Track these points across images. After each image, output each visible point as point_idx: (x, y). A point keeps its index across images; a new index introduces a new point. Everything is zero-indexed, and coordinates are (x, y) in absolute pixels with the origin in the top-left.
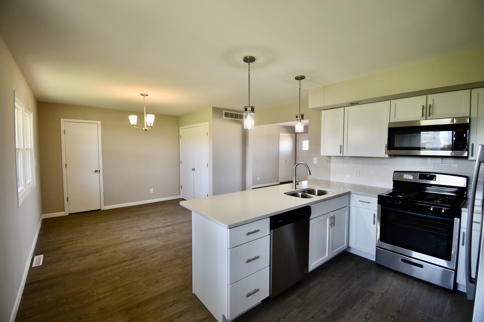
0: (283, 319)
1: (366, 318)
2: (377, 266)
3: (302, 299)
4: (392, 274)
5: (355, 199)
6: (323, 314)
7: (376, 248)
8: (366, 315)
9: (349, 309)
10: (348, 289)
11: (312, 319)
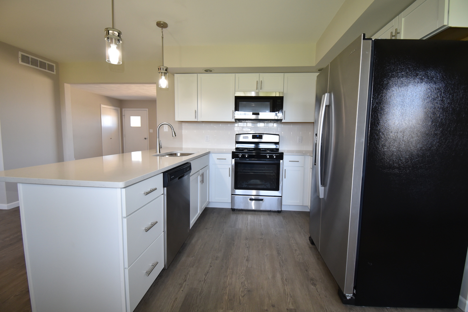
0: (185, 283)
1: (247, 247)
2: (232, 211)
3: (192, 257)
4: (244, 212)
5: (213, 158)
6: (216, 260)
7: (232, 196)
8: (246, 245)
9: (233, 246)
10: (223, 233)
11: (211, 268)
